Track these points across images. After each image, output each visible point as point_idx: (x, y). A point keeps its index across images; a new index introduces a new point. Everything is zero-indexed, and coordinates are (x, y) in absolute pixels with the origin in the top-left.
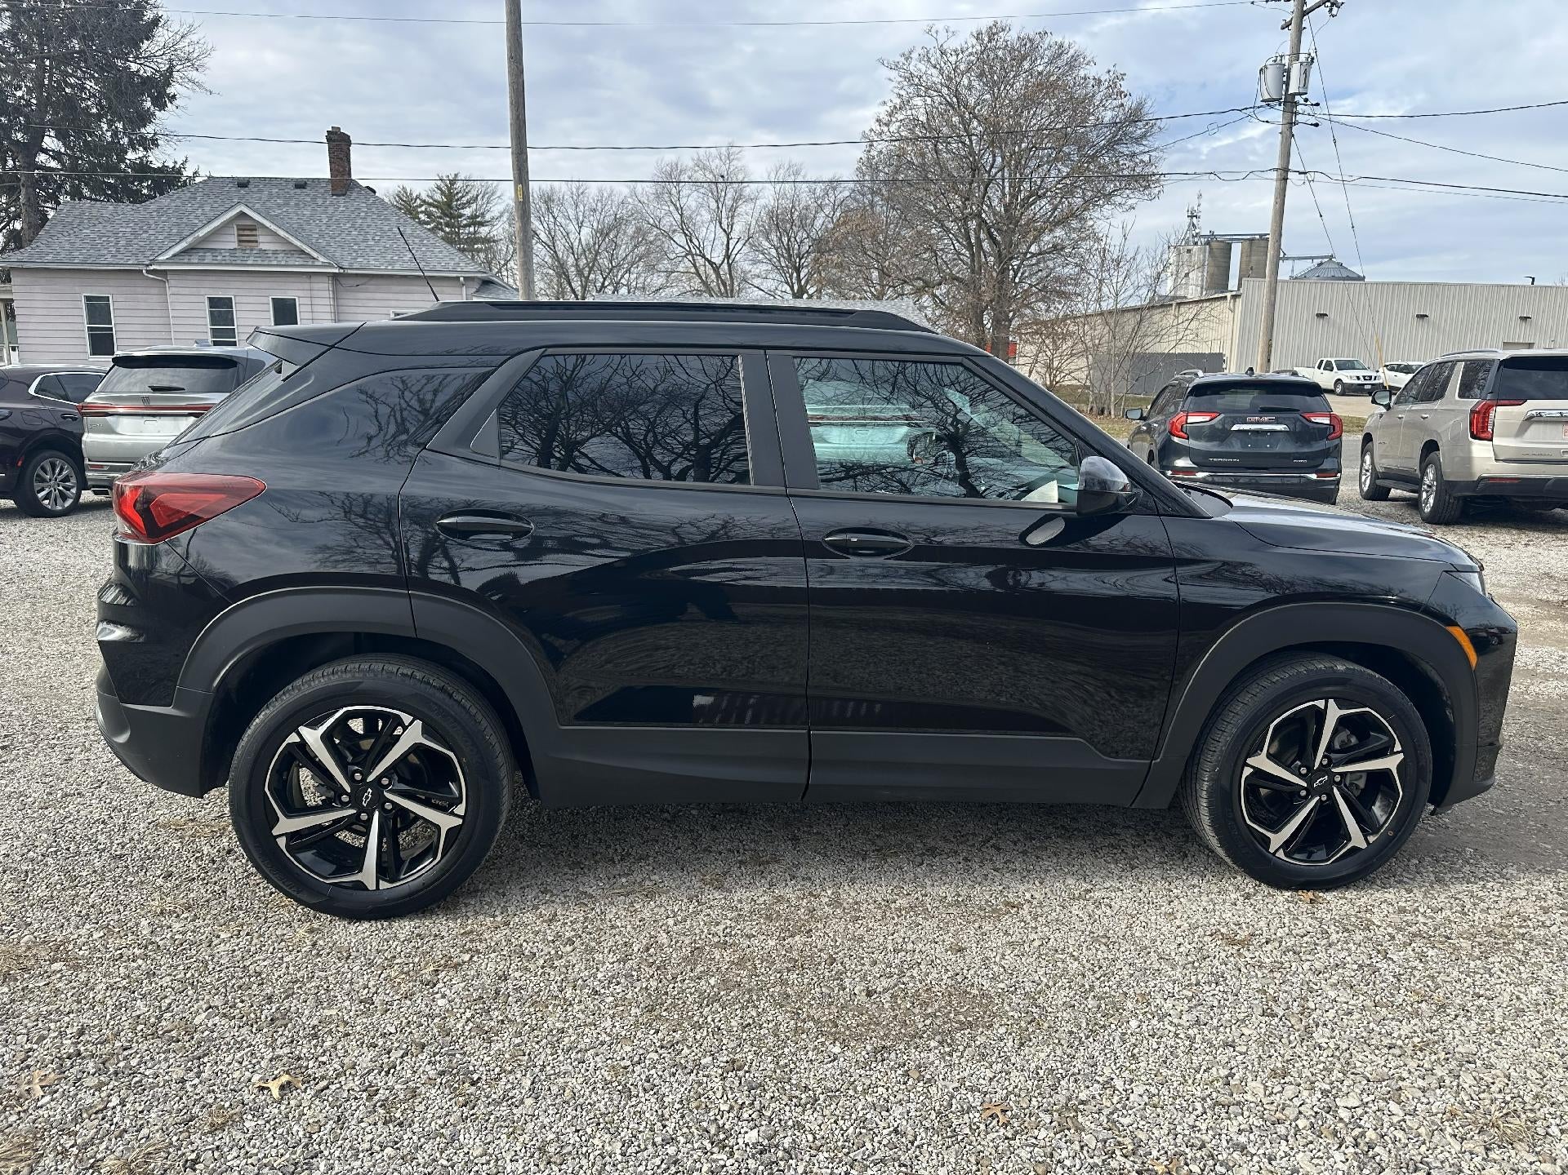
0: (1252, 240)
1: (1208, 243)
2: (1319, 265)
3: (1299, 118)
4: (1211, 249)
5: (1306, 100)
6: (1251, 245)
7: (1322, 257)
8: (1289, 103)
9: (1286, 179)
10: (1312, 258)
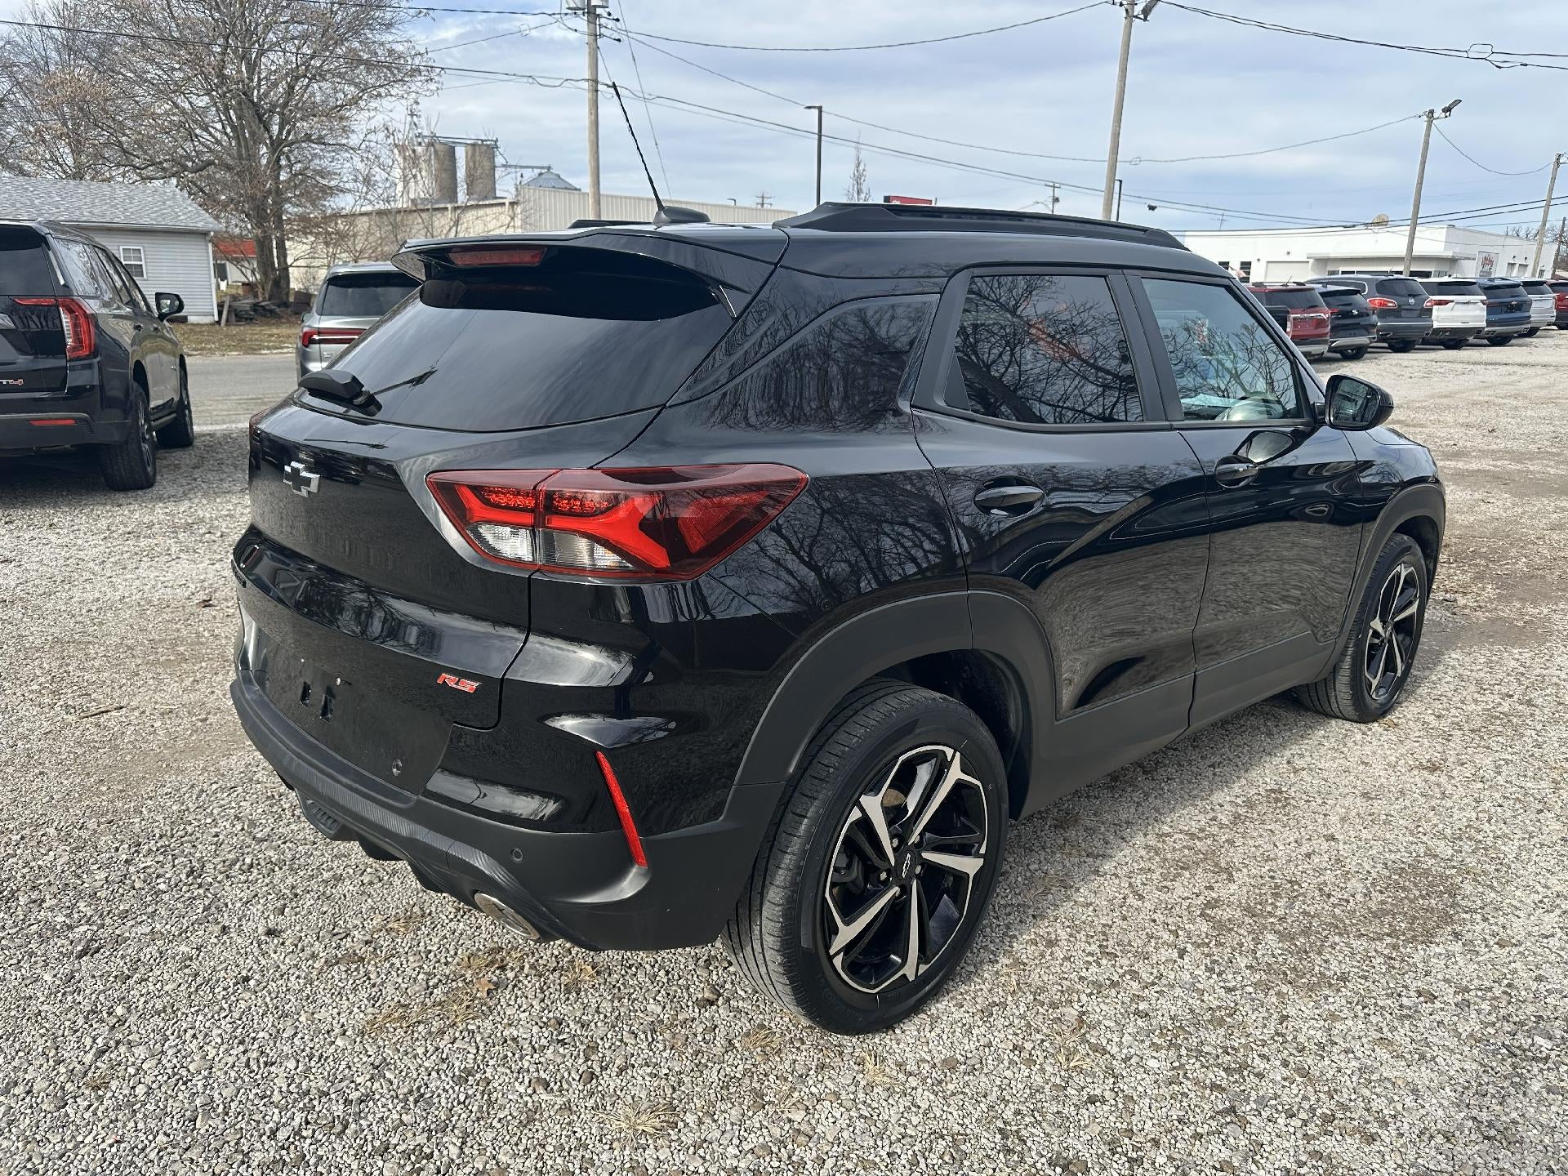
0: (474, 145)
1: (431, 144)
2: (540, 174)
3: (603, 30)
4: (436, 152)
5: (609, 14)
6: (474, 151)
7: (542, 168)
8: (591, 13)
9: (597, 91)
10: (533, 168)
